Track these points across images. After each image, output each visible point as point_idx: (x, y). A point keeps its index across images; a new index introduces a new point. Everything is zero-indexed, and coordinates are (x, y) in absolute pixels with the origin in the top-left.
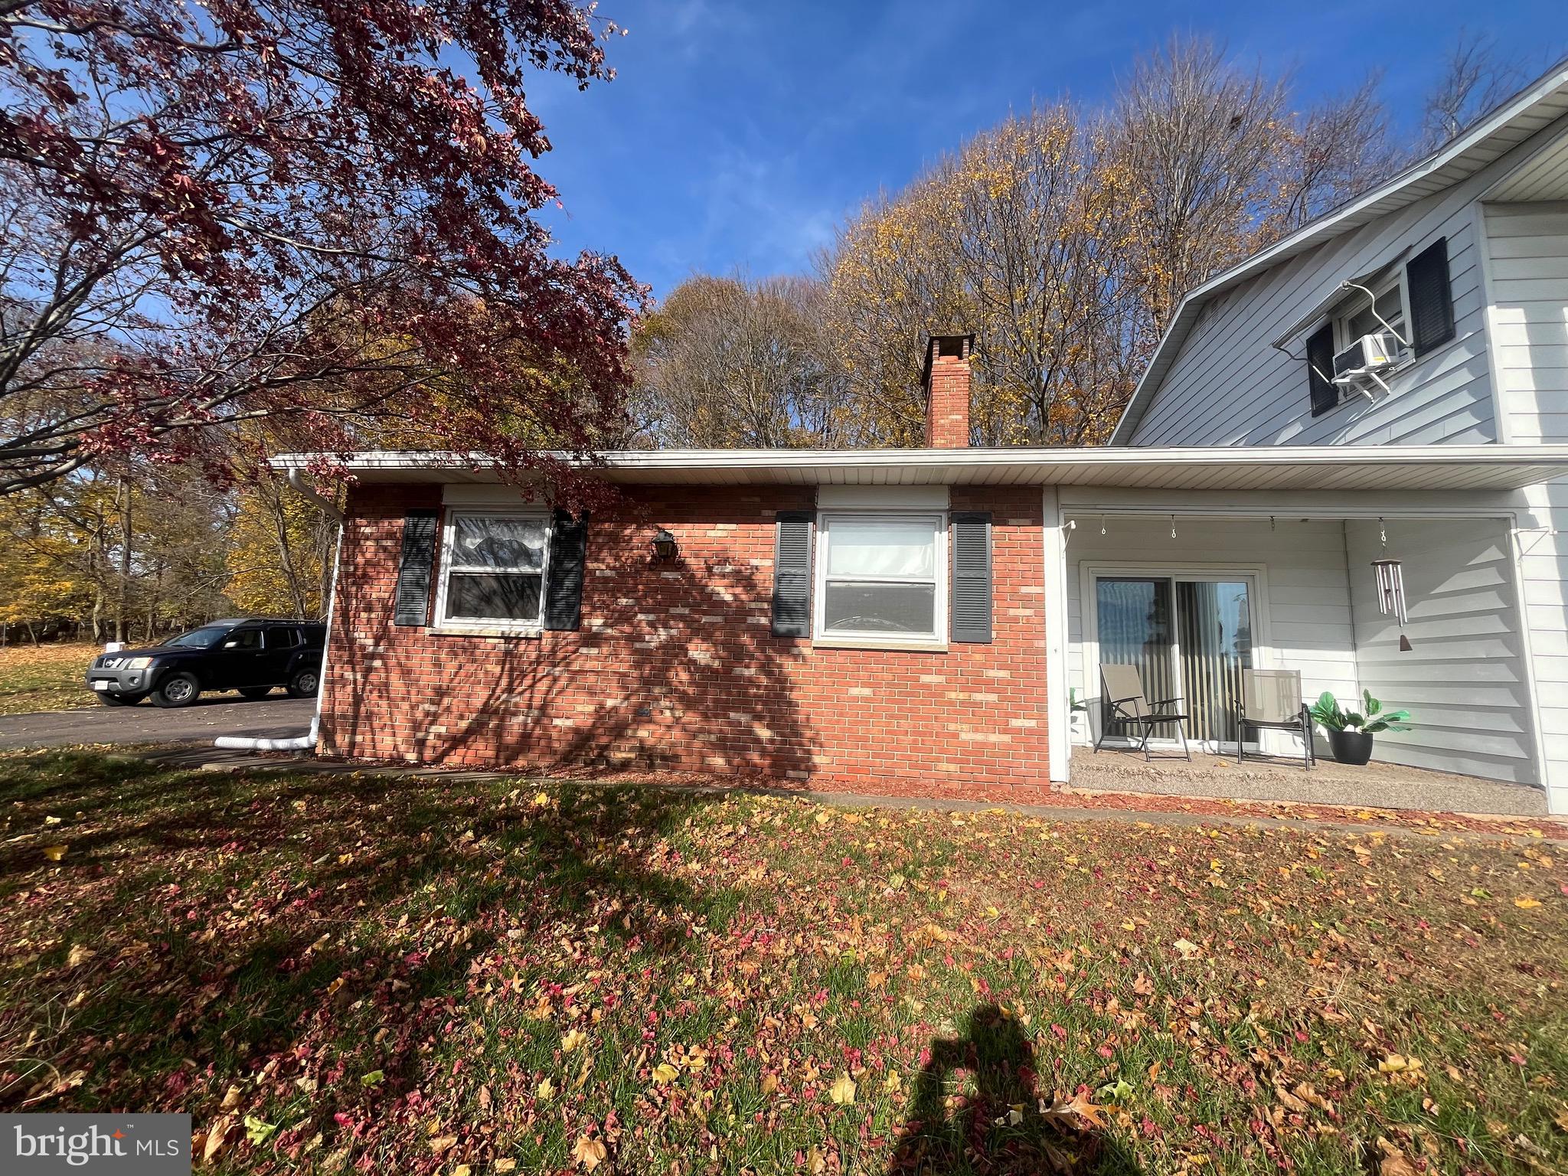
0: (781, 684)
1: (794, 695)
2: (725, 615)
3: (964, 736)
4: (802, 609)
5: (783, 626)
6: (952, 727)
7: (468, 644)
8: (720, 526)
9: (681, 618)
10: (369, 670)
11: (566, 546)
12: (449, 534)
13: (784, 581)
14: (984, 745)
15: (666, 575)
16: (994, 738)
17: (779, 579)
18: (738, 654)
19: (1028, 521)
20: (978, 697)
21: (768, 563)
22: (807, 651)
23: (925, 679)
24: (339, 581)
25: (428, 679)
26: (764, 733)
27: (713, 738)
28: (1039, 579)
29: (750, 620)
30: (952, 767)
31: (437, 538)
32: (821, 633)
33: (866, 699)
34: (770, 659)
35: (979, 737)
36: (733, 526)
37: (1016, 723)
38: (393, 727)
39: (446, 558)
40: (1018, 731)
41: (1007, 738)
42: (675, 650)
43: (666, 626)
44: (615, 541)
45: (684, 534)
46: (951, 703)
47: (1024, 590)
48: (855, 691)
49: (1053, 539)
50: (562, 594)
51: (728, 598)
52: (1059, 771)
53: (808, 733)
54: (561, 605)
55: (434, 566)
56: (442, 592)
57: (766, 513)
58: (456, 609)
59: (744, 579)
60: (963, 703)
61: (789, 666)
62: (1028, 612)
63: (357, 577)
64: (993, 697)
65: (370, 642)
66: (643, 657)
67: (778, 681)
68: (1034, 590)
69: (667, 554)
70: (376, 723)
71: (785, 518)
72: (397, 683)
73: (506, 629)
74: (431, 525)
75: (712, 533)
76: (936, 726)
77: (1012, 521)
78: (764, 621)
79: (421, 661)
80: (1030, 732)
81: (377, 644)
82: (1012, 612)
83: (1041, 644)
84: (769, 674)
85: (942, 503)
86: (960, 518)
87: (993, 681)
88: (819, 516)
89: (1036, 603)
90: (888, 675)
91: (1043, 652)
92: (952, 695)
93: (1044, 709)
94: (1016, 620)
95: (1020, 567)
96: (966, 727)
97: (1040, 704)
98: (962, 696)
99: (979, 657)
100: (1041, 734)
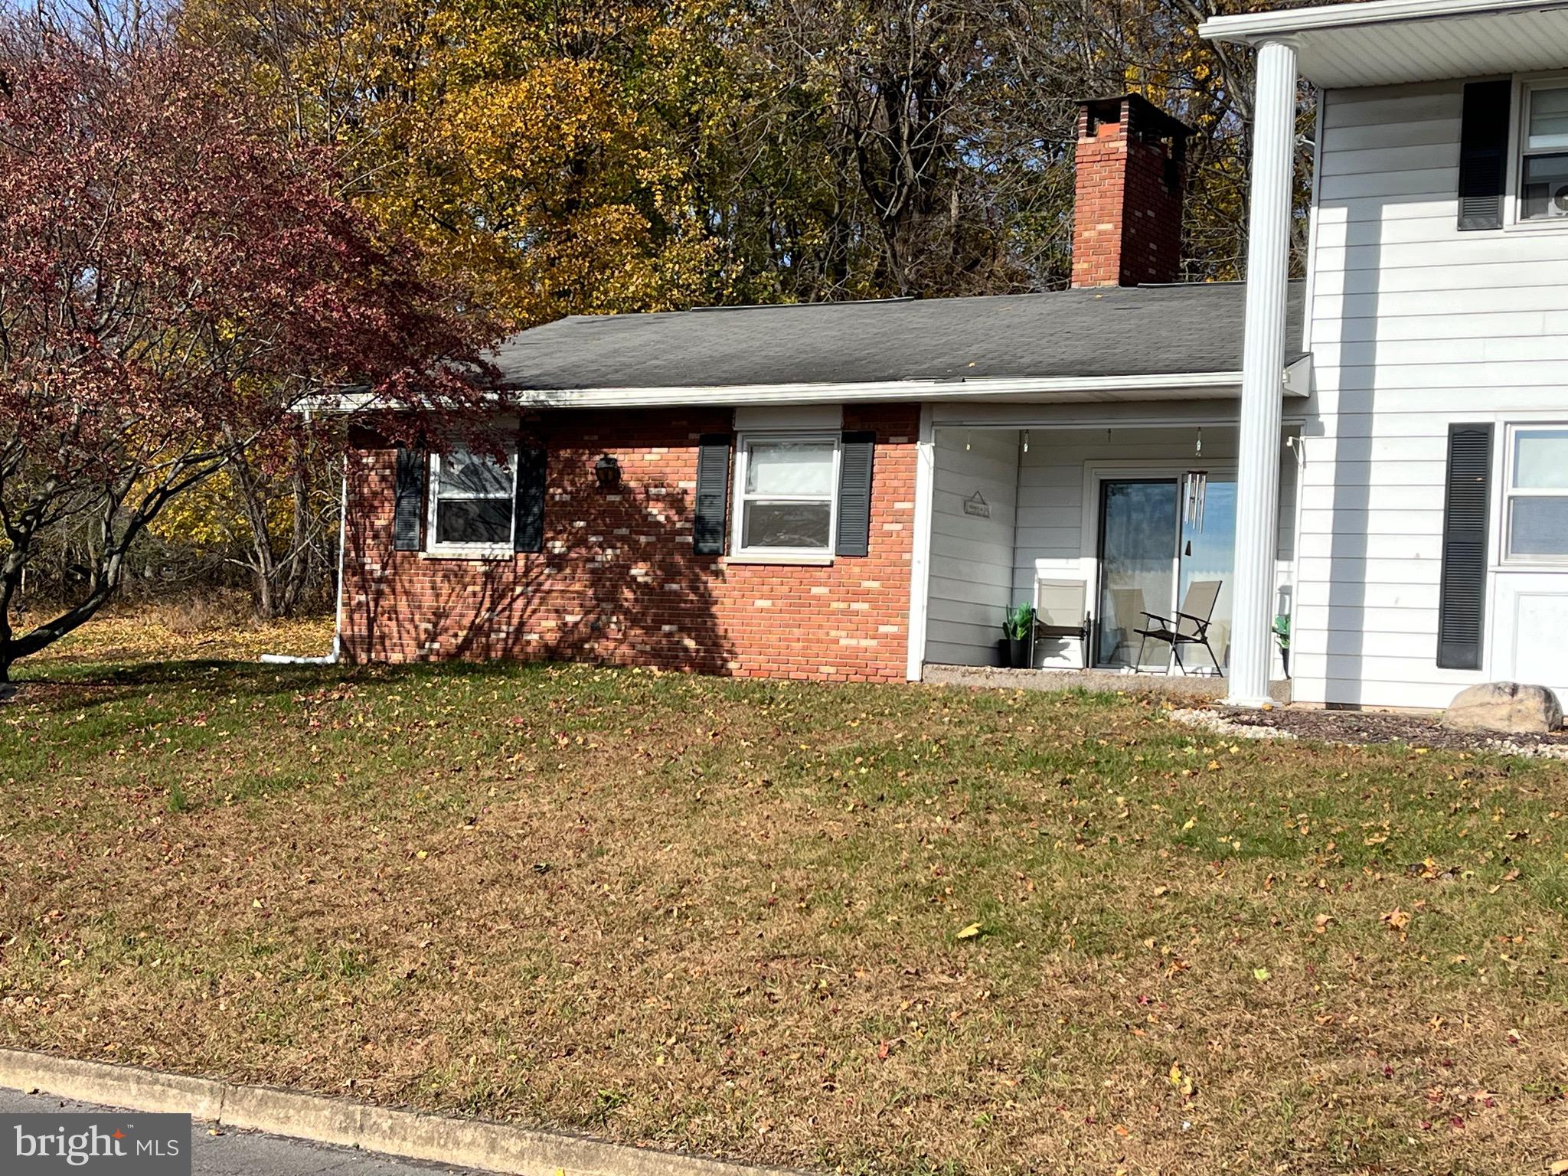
0: (707, 601)
1: (714, 609)
2: (658, 535)
3: (843, 642)
4: (723, 529)
5: (707, 546)
6: (833, 633)
8: (655, 450)
9: (623, 539)
10: (380, 594)
11: (531, 472)
12: (435, 461)
13: (707, 503)
14: (857, 649)
15: (611, 498)
16: (865, 643)
17: (701, 500)
18: (671, 573)
19: (905, 439)
20: (855, 606)
21: (693, 484)
22: (724, 567)
23: (815, 590)
24: (348, 512)
25: (428, 601)
26: (690, 643)
27: (648, 648)
28: (910, 495)
29: (678, 539)
30: (832, 670)
31: (425, 467)
32: (739, 552)
33: (768, 611)
34: (696, 575)
35: (853, 642)
36: (665, 450)
37: (883, 629)
38: (402, 645)
39: (434, 486)
40: (886, 636)
41: (874, 643)
42: (621, 570)
43: (614, 547)
44: (571, 466)
45: (625, 458)
46: (833, 613)
47: (898, 506)
48: (760, 603)
49: (924, 452)
50: (530, 519)
51: (661, 518)
52: (913, 673)
53: (727, 646)
54: (530, 530)
55: (423, 493)
56: (432, 517)
57: (693, 436)
58: (444, 535)
59: (675, 501)
60: (843, 612)
61: (712, 583)
62: (899, 527)
63: (363, 506)
64: (865, 606)
65: (377, 567)
66: (597, 577)
67: (702, 595)
68: (907, 505)
69: (610, 476)
70: (387, 643)
71: (703, 442)
72: (403, 605)
73: (487, 553)
74: (420, 458)
75: (648, 457)
76: (821, 634)
77: (892, 439)
78: (690, 539)
79: (421, 585)
80: (895, 637)
81: (384, 568)
82: (887, 527)
83: (906, 556)
84: (694, 589)
85: (837, 422)
86: (848, 438)
87: (868, 592)
88: (739, 437)
89: (907, 518)
90: (785, 588)
91: (909, 563)
92: (835, 605)
93: (906, 616)
94: (889, 534)
95: (895, 483)
96: (844, 634)
97: (903, 612)
98: (842, 605)
99: (857, 570)
100: (902, 638)
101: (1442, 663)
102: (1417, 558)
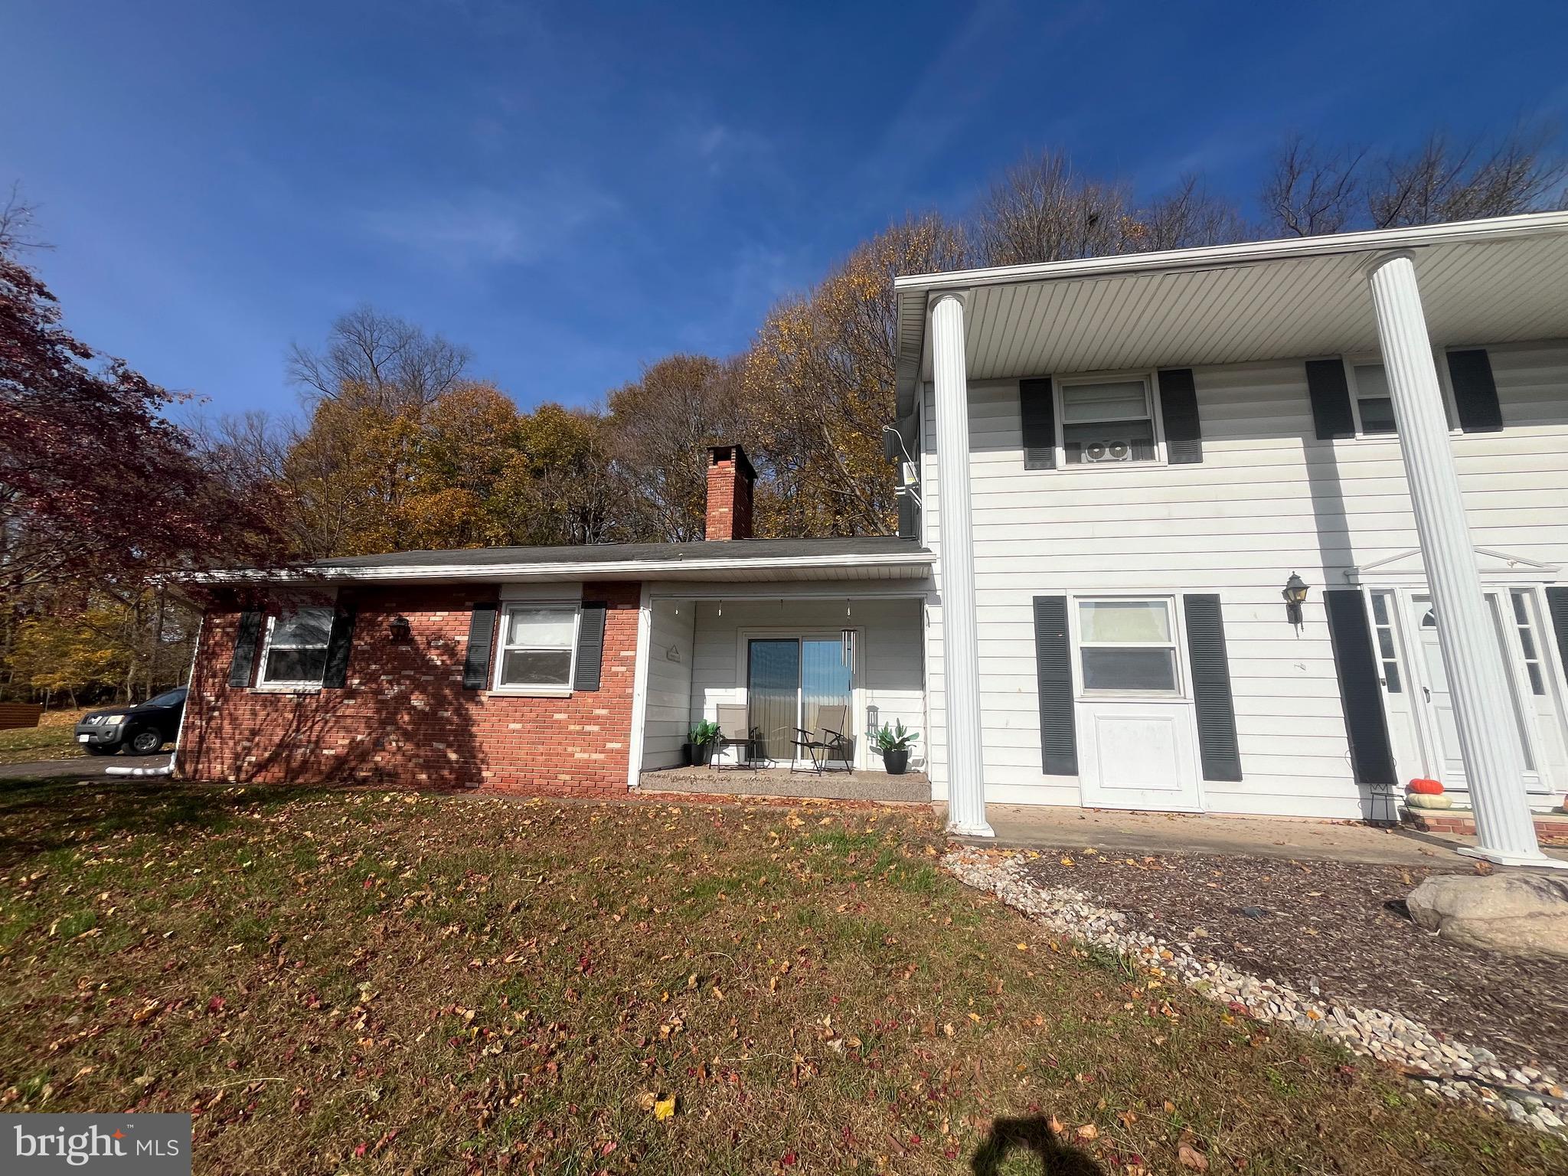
0: (467, 721)
1: (474, 729)
2: (435, 675)
3: (577, 756)
4: (486, 670)
5: (471, 682)
6: (570, 749)
7: (273, 699)
8: (438, 613)
9: (408, 677)
10: (211, 718)
11: (342, 630)
12: (271, 622)
13: (473, 650)
14: (588, 761)
15: (404, 648)
16: (595, 756)
17: (469, 649)
18: (440, 702)
19: (629, 606)
20: (588, 728)
21: (466, 638)
22: (484, 699)
23: (557, 716)
24: (197, 657)
25: (247, 724)
26: (453, 756)
27: (421, 760)
28: (633, 646)
29: (452, 678)
30: (568, 777)
31: (263, 626)
32: (499, 687)
33: (518, 731)
34: (461, 704)
35: (586, 756)
36: (446, 613)
37: (609, 745)
38: (222, 758)
39: (268, 639)
40: (612, 751)
41: (602, 756)
42: (403, 699)
43: (399, 684)
44: (373, 625)
45: (415, 619)
46: (570, 733)
47: (623, 654)
48: (512, 726)
49: (644, 617)
50: (335, 663)
51: (439, 663)
52: (633, 779)
53: (481, 756)
54: (334, 670)
55: (259, 643)
56: (263, 662)
57: (468, 604)
58: (271, 675)
59: (449, 650)
60: (578, 732)
61: (473, 710)
62: (623, 669)
63: (209, 654)
64: (596, 728)
65: (213, 699)
66: (382, 705)
67: (465, 720)
68: (629, 653)
69: (403, 633)
70: (212, 755)
71: (477, 607)
72: (227, 727)
73: (298, 688)
74: (256, 618)
75: (433, 618)
76: (560, 749)
77: (619, 606)
78: (459, 678)
79: (243, 711)
80: (618, 751)
81: (217, 700)
82: (614, 669)
83: (629, 691)
84: (459, 715)
85: (578, 594)
86: (587, 605)
87: (599, 717)
88: (504, 605)
89: (630, 662)
90: (533, 715)
91: (631, 696)
92: (572, 727)
93: (629, 735)
94: (616, 674)
95: (622, 637)
96: (578, 749)
97: (627, 735)
98: (578, 728)
99: (590, 700)
100: (625, 753)
101: (1047, 770)
102: (1020, 692)
